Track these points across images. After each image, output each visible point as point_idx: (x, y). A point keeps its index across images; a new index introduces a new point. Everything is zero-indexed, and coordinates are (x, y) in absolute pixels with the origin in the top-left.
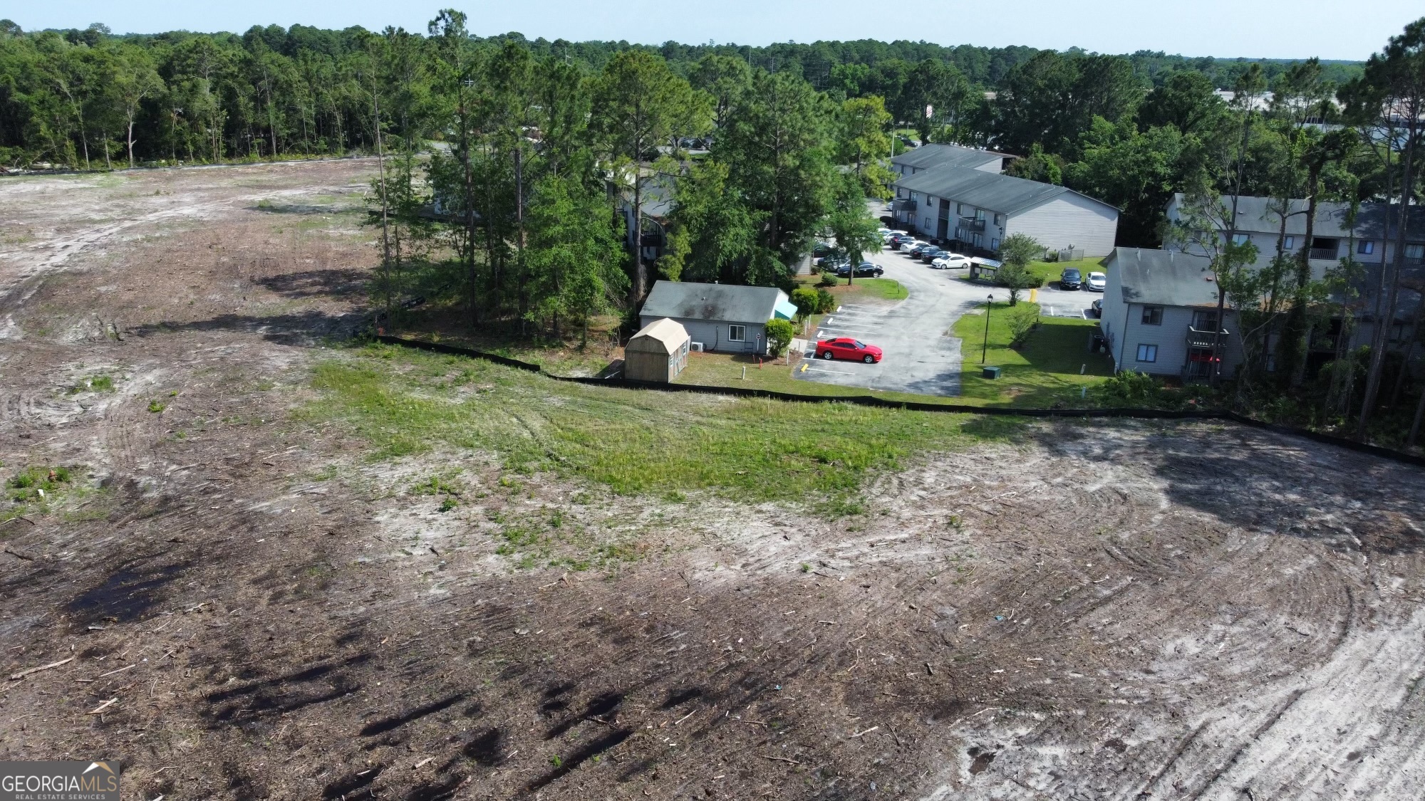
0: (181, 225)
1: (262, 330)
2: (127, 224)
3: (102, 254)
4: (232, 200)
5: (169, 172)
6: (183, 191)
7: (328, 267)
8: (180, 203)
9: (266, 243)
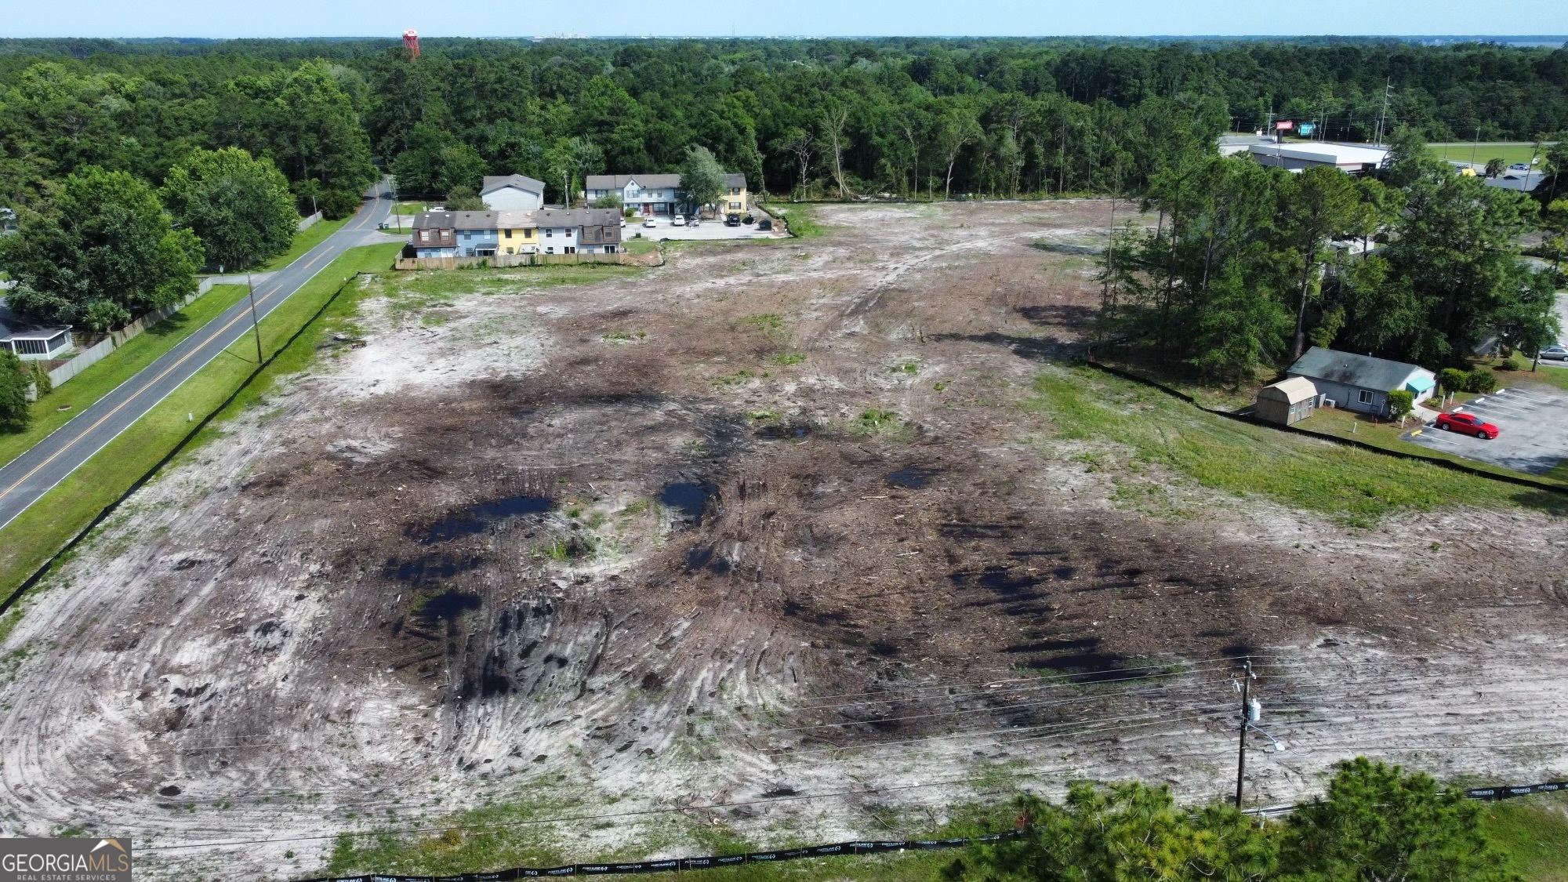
0: (975, 257)
1: (1013, 347)
2: (937, 252)
3: (918, 276)
4: (1016, 236)
5: (974, 205)
6: (982, 224)
7: (1072, 303)
8: (976, 237)
9: (1032, 278)
